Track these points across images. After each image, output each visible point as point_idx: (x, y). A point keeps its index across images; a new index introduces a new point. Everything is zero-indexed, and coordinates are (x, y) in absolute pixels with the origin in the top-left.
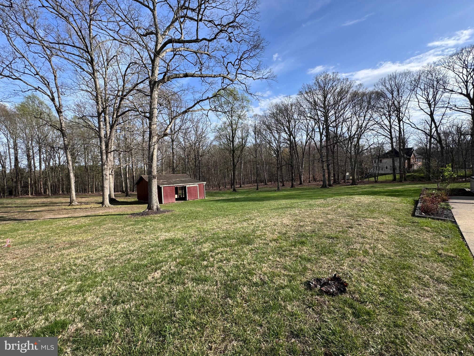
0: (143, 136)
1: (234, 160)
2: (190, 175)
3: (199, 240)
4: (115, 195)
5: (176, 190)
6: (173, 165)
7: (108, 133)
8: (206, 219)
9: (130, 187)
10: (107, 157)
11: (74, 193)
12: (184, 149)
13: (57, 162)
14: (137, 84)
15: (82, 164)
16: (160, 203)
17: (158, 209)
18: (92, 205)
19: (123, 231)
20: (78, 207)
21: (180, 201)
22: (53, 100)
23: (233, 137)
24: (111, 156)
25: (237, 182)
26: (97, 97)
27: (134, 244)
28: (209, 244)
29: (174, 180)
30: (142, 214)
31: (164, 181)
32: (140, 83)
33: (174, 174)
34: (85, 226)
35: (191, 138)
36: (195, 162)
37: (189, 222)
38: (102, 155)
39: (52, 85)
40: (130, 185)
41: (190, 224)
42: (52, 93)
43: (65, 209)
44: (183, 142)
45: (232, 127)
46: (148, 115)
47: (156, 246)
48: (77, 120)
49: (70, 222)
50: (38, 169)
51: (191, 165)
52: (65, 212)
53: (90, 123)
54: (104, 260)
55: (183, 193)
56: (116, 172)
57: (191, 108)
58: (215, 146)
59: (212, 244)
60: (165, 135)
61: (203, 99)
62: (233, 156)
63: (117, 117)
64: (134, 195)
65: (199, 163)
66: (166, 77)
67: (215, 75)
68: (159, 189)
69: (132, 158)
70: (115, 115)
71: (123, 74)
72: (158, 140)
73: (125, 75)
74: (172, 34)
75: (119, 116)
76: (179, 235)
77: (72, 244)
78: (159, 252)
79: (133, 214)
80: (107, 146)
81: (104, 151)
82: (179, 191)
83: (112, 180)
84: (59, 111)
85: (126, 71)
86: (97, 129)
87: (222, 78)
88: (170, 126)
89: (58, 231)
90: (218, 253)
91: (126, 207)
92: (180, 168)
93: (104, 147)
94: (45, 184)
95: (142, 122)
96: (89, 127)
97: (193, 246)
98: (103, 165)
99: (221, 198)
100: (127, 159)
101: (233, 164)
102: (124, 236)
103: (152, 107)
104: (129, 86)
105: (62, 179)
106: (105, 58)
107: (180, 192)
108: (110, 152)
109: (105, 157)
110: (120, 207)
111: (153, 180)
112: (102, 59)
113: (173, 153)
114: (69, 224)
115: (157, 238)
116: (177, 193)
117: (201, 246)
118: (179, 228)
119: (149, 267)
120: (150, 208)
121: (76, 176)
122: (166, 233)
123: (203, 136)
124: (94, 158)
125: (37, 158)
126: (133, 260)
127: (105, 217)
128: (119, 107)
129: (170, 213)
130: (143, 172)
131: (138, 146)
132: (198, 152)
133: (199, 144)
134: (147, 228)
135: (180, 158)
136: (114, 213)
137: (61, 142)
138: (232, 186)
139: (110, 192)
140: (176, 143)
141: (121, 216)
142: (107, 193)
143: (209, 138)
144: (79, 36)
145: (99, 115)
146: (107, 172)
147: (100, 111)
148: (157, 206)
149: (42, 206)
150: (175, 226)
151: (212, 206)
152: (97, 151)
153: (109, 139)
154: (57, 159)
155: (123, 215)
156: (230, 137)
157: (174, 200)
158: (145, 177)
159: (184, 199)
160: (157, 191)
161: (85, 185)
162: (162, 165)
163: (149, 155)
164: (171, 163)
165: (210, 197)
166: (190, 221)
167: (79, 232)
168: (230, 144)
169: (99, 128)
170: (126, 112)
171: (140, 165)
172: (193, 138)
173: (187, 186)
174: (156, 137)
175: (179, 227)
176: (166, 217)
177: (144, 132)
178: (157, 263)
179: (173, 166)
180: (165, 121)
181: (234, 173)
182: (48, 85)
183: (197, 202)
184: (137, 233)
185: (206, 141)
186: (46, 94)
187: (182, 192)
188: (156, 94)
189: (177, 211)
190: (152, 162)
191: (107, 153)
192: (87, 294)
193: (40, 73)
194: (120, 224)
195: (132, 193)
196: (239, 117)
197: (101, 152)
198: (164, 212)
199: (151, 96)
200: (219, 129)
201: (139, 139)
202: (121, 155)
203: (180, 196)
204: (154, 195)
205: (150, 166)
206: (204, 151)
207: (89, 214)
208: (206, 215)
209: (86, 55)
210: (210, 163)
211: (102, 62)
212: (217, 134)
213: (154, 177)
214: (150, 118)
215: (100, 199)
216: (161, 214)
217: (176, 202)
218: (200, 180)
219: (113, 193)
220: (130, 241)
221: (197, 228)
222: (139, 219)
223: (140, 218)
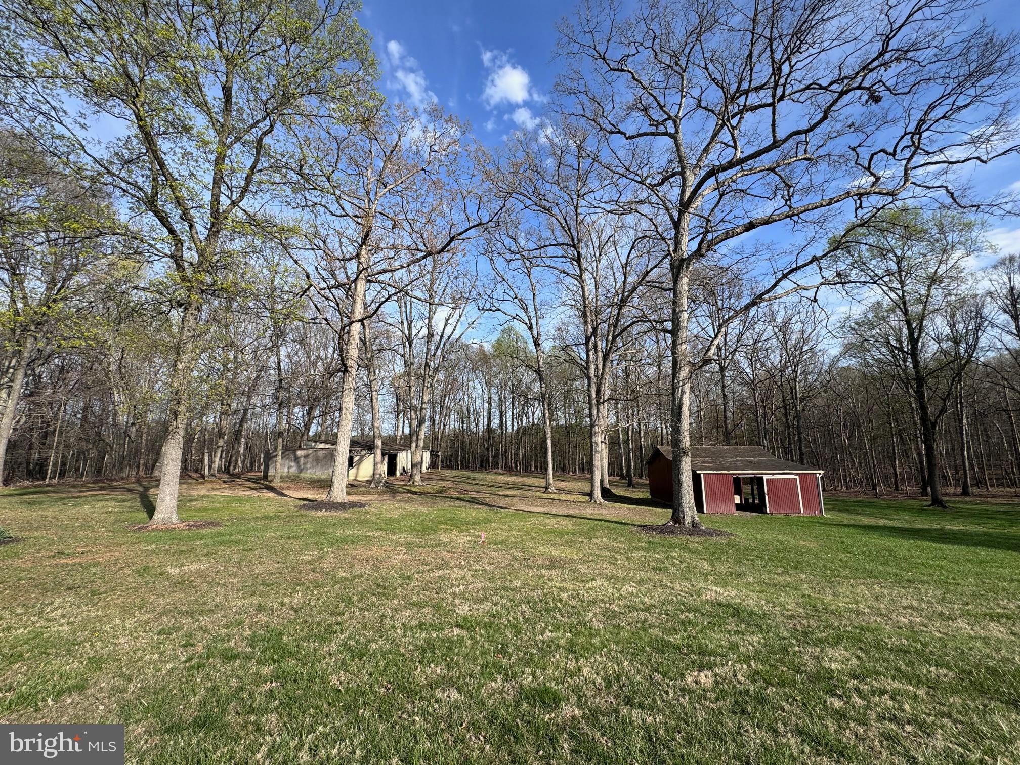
0: (659, 366)
1: (923, 408)
2: (773, 448)
3: (812, 633)
4: (609, 481)
5: (737, 483)
6: (726, 424)
7: (600, 367)
8: (831, 578)
9: (635, 469)
10: (598, 411)
11: (551, 471)
12: (752, 385)
13: (531, 421)
14: (648, 273)
15: (560, 423)
16: (698, 511)
17: (694, 523)
18: (575, 497)
19: (627, 558)
20: (556, 496)
21: (748, 514)
22: (530, 328)
23: (913, 341)
24: (603, 409)
25: (945, 478)
26: (584, 313)
27: (649, 591)
28: (847, 654)
29: (729, 460)
30: (662, 530)
31: (706, 460)
32: (652, 269)
33: (728, 444)
34: (567, 534)
35: (771, 357)
36: (786, 415)
37: (779, 574)
38: (590, 409)
39: (531, 309)
40: (635, 462)
41: (781, 578)
42: (530, 320)
43: (539, 497)
44: (748, 370)
45: (906, 313)
46: (669, 326)
47: (696, 610)
48: (556, 353)
49: (547, 521)
50: (510, 429)
51: (775, 420)
52: (539, 502)
53: (573, 354)
54: (601, 607)
55: (756, 492)
56: (611, 438)
57: (768, 291)
58: (847, 369)
59: (858, 658)
60: (707, 361)
61: (800, 263)
62: (920, 395)
63: (614, 338)
64: (643, 485)
65: (798, 417)
66: (704, 245)
67: (832, 199)
68: (696, 478)
69: (638, 411)
70: (611, 335)
71: (624, 260)
72: (691, 373)
73: (626, 264)
74: (714, 158)
75: (618, 336)
76: (752, 601)
77: (553, 563)
78: (704, 627)
79: (643, 526)
80: (598, 392)
81: (594, 402)
82: (744, 487)
83: (605, 454)
84: (537, 344)
85: (628, 256)
86: (584, 364)
87: (855, 198)
88: (716, 342)
89: (534, 534)
90: (883, 692)
91: (629, 509)
92: (744, 429)
93: (594, 395)
94: (517, 454)
95: (657, 338)
96: (572, 361)
97: (794, 642)
98: (592, 425)
99: (881, 522)
100: (630, 412)
101: (924, 419)
102: (630, 569)
103: (678, 310)
104: (632, 279)
105: (536, 448)
106: (596, 245)
107: (746, 489)
108: (603, 403)
109: (595, 412)
110: (620, 508)
111: (683, 460)
112: (592, 249)
113: (725, 396)
114: (547, 524)
115: (699, 594)
116: (738, 492)
117: (818, 649)
118: (750, 584)
119: (686, 654)
120: (677, 518)
121: (553, 444)
122: (716, 585)
123: (806, 348)
124: (577, 413)
125: (509, 414)
126: (652, 626)
127: (596, 522)
128: (617, 321)
129: (724, 540)
130: (659, 439)
131: (650, 387)
132: (793, 390)
133: (794, 371)
134: (673, 565)
135: (742, 406)
136: (608, 518)
137: (536, 387)
138: (924, 488)
139: (602, 475)
140: (731, 373)
141: (622, 527)
142: (597, 477)
143: (824, 351)
144: (563, 227)
145: (588, 339)
146: (599, 438)
147: (589, 334)
148: (693, 517)
149: (513, 489)
150: (739, 575)
151: (849, 542)
152: (582, 400)
153: (601, 379)
154: (530, 415)
155: (625, 524)
156: (901, 342)
157: (733, 509)
158: (666, 450)
159: (760, 508)
160: (691, 482)
161: (564, 458)
162: (699, 423)
163: (673, 405)
164: (721, 417)
165: (841, 514)
166: (780, 570)
167: (559, 542)
168: (905, 361)
169: (588, 362)
170: (628, 326)
171: (654, 423)
172: (775, 358)
173: (765, 477)
174: (687, 369)
175: (751, 580)
176: (715, 546)
177: (661, 357)
178: (702, 652)
179: (726, 427)
180: (703, 329)
181: (929, 449)
182: (525, 309)
183: (798, 522)
184: (654, 569)
185: (814, 360)
186: (523, 322)
187: (753, 490)
188: (684, 281)
189: (742, 537)
190: (679, 420)
191: (598, 403)
192: (582, 661)
193: (519, 296)
194: (620, 542)
195: (639, 480)
196: (934, 280)
197: (590, 403)
198: (709, 533)
199: (674, 289)
200: (856, 323)
201: (651, 371)
202: (619, 406)
203: (747, 500)
204: (685, 492)
205: (677, 430)
206: (810, 388)
207: (571, 512)
208: (829, 565)
209: (571, 252)
210: (835, 419)
211: (593, 253)
212: (851, 338)
213: (685, 454)
214: (674, 333)
215: (587, 489)
216: (703, 539)
217: (737, 513)
218: (802, 463)
219: (606, 478)
220: (641, 582)
221: (803, 596)
222: (656, 540)
223: (658, 538)
